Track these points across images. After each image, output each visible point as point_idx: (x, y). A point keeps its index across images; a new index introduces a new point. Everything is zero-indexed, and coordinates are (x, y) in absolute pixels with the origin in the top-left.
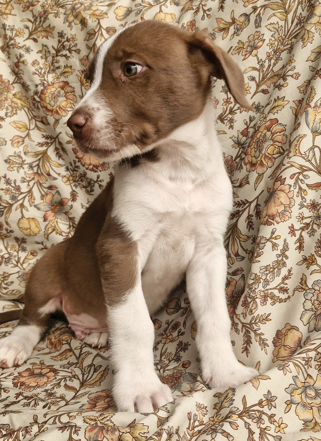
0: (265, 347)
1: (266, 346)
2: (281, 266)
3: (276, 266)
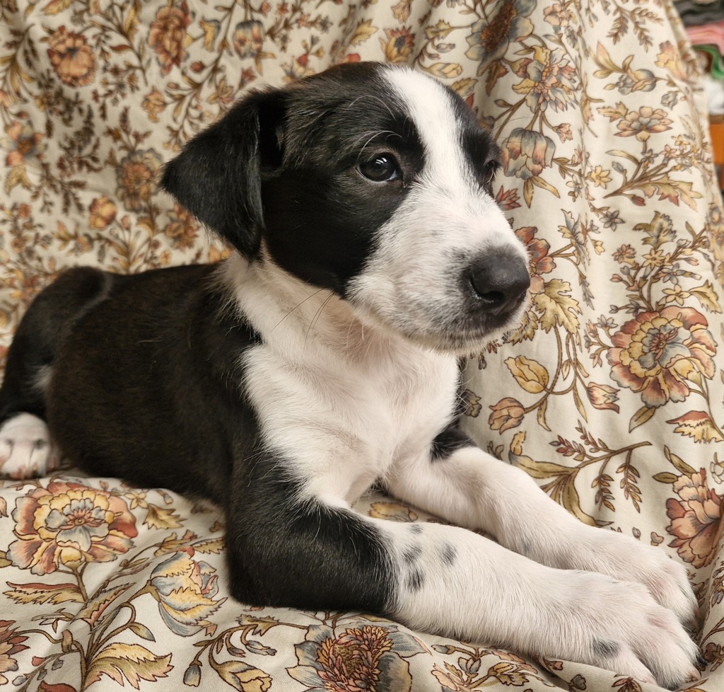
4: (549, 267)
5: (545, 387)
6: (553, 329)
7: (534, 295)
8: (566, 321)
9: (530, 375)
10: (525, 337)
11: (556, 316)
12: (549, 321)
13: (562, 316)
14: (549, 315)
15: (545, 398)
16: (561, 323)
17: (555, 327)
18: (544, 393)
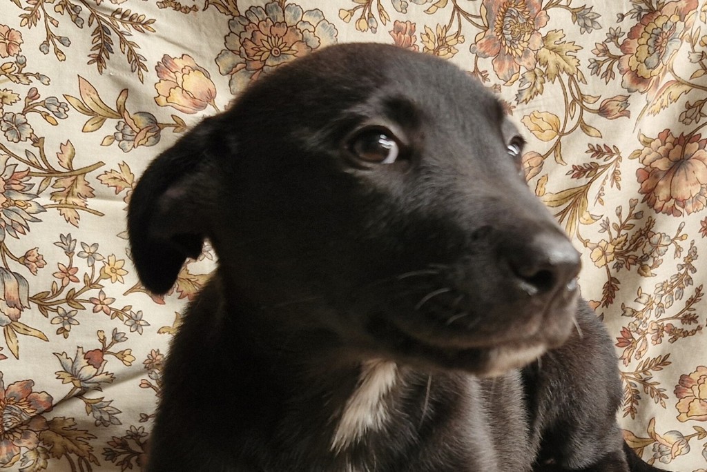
0: (661, 400)
1: (663, 399)
2: (684, 283)
3: (675, 283)
4: (545, 19)
5: (558, 131)
6: (557, 78)
7: (535, 52)
8: (567, 66)
9: (545, 126)
10: (536, 94)
11: (558, 65)
12: (553, 72)
13: (563, 63)
14: (552, 67)
15: (559, 141)
16: (562, 70)
17: (559, 76)
18: (558, 137)
